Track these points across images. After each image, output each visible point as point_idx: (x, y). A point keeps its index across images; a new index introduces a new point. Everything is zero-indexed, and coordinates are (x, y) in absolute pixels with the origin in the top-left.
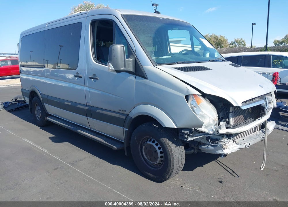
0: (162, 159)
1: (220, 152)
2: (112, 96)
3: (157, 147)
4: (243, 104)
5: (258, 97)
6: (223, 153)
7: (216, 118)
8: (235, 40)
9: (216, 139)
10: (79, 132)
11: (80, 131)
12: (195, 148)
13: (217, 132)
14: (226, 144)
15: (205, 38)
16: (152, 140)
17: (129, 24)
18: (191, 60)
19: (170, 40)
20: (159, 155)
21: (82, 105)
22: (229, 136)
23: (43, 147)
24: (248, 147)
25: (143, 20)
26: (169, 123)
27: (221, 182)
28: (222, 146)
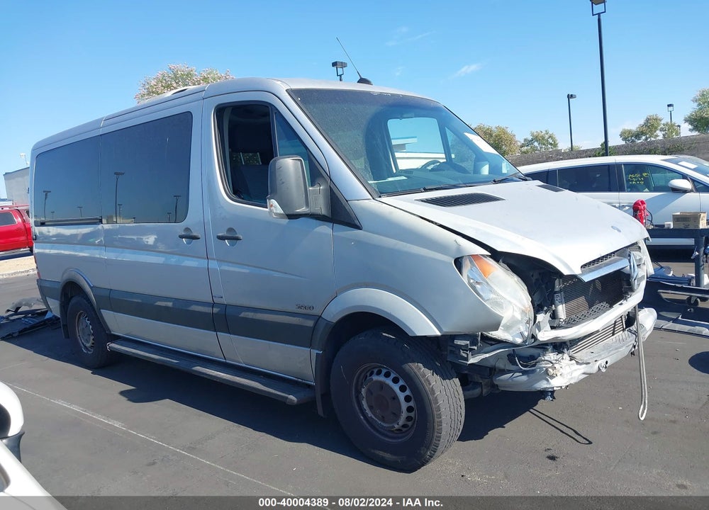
0: (412, 414)
1: (543, 385)
2: (276, 274)
3: (396, 388)
4: (583, 269)
5: (614, 253)
6: (551, 388)
7: (527, 306)
8: (532, 135)
9: (531, 356)
10: (196, 371)
11: (198, 368)
12: (484, 382)
13: (532, 338)
14: (555, 365)
15: (475, 131)
16: (384, 371)
17: (307, 109)
18: (453, 183)
19: (394, 142)
20: (404, 405)
21: (200, 305)
22: (559, 346)
23: (108, 417)
24: (604, 370)
25: (337, 98)
26: (422, 325)
27: (552, 458)
28: (547, 370)
